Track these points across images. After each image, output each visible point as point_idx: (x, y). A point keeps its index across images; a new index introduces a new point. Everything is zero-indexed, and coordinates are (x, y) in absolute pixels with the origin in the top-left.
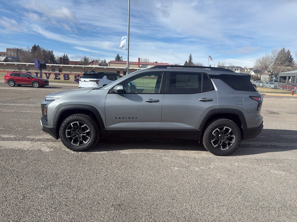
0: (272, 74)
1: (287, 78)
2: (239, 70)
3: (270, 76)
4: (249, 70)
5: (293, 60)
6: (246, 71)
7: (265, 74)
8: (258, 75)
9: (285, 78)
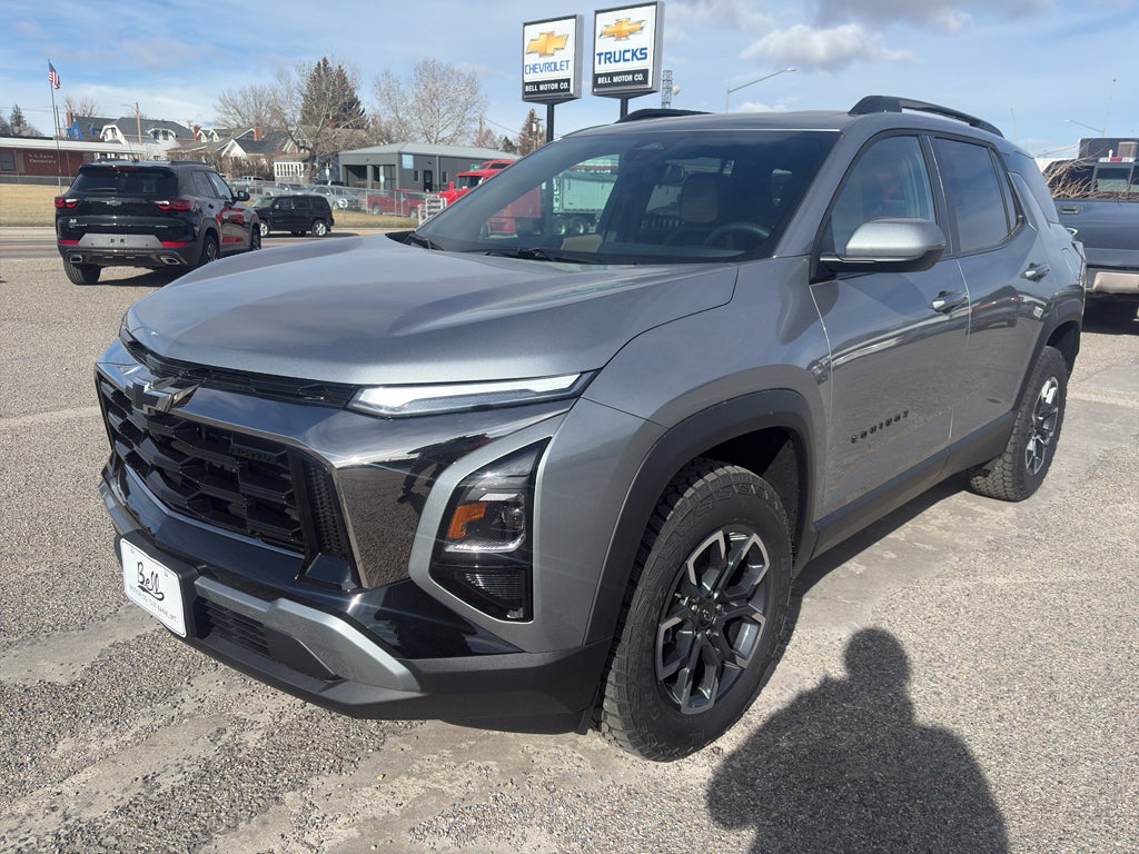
0: (312, 158)
1: (370, 171)
2: (170, 137)
3: (309, 164)
4: (216, 139)
5: (361, 107)
6: (204, 140)
7: (287, 156)
8: (258, 158)
9: (359, 171)
